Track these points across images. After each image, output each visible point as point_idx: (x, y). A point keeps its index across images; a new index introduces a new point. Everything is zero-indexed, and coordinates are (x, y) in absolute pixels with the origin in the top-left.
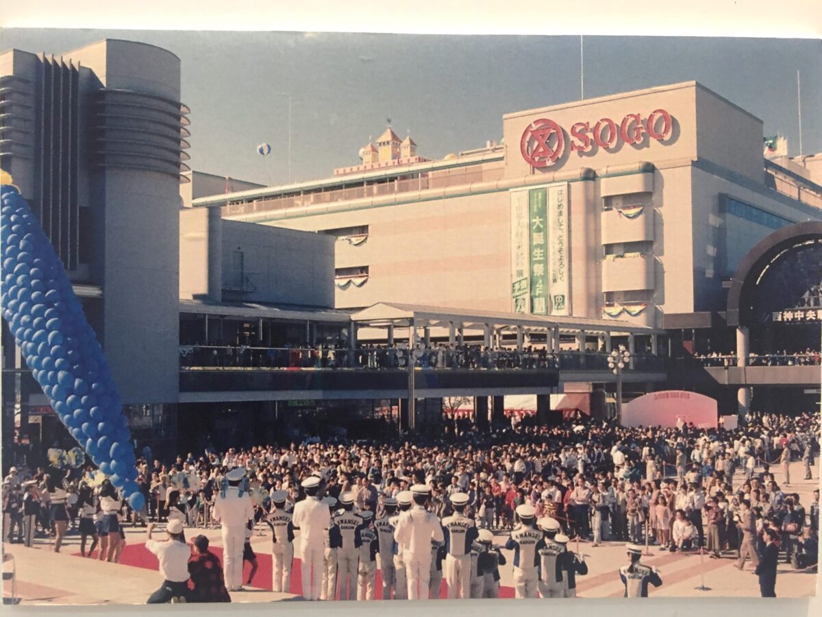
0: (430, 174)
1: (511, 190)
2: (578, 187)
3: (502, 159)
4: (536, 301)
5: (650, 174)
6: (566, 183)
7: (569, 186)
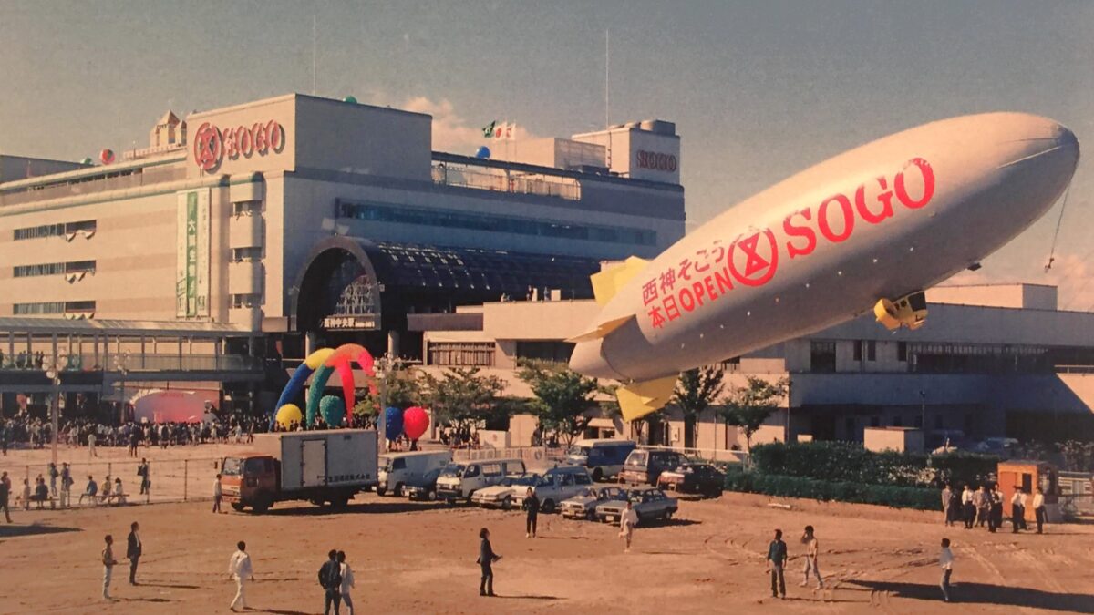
0: (144, 170)
1: (178, 192)
2: (216, 191)
3: (184, 159)
4: (190, 300)
5: (260, 184)
6: (208, 189)
7: (210, 191)
